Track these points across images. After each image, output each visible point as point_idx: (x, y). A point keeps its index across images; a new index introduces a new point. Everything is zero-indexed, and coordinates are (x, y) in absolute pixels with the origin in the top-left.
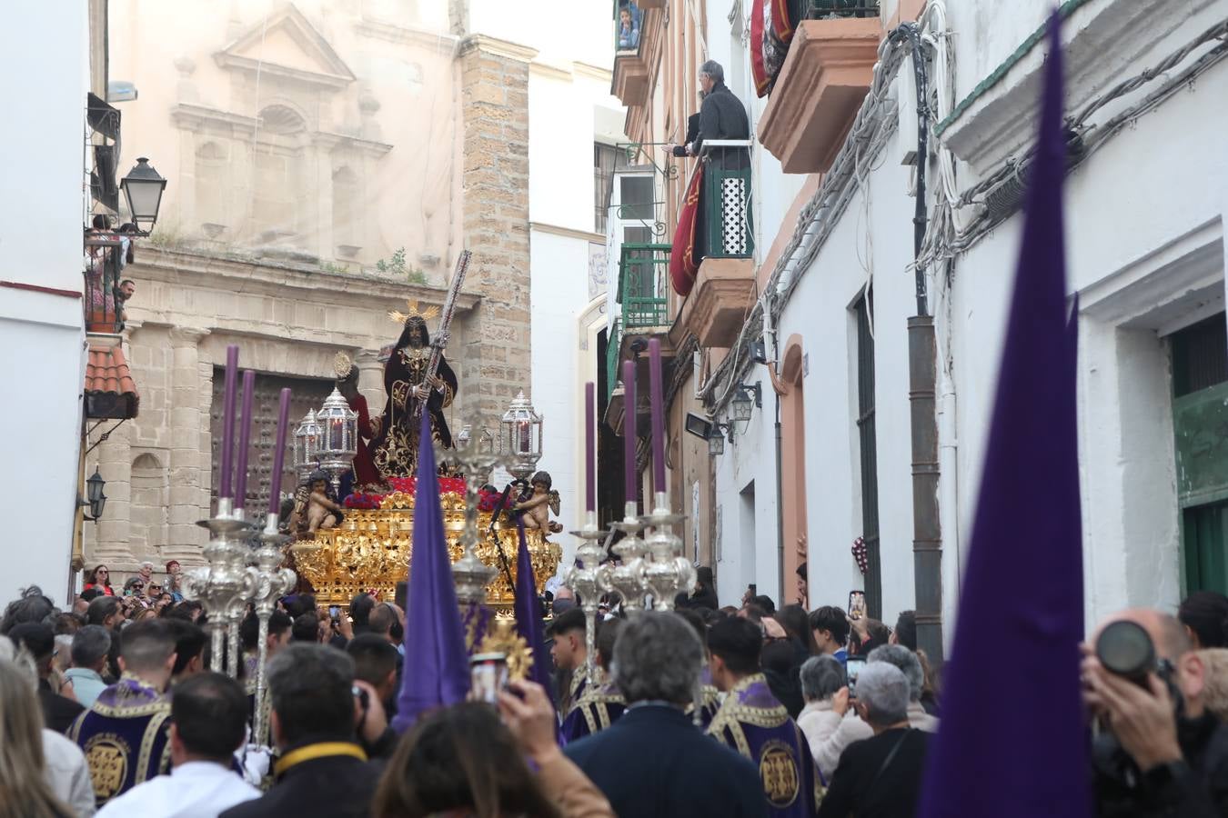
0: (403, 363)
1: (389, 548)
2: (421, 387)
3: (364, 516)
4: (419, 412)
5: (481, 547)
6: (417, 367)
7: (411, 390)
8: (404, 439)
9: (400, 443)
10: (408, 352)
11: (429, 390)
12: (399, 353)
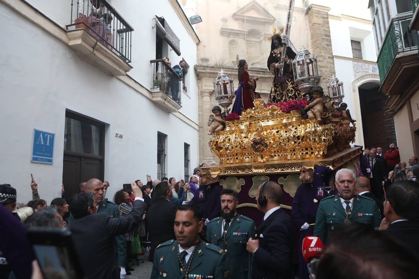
0: (274, 55)
1: (245, 137)
2: (280, 63)
3: (234, 123)
4: (280, 74)
5: (286, 132)
6: (279, 55)
7: (275, 66)
8: (280, 88)
9: (278, 90)
10: (276, 51)
11: (283, 64)
12: (272, 52)
